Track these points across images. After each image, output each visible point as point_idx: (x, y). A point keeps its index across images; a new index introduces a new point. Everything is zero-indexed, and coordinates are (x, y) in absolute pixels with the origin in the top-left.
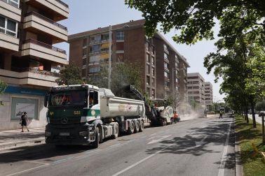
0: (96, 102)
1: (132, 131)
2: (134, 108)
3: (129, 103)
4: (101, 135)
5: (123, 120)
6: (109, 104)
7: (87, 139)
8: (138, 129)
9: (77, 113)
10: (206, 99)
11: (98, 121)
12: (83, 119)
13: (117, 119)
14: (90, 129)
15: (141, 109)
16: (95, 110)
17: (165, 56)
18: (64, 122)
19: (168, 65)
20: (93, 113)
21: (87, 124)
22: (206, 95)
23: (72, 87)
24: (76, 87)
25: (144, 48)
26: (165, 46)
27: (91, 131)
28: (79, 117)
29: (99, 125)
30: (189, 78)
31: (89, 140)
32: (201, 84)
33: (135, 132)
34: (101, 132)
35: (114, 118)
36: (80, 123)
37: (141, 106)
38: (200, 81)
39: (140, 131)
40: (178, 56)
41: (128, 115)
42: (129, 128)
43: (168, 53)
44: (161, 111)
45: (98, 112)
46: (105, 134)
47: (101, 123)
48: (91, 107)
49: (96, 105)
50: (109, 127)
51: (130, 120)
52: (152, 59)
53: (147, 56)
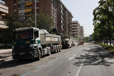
0: (38, 36)
1: (56, 51)
2: (56, 40)
3: (54, 37)
4: (41, 53)
5: (52, 46)
6: (46, 38)
7: (34, 55)
8: (59, 51)
9: (28, 42)
10: (81, 35)
11: (40, 46)
12: (31, 46)
13: (49, 45)
14: (35, 50)
15: (59, 40)
16: (38, 41)
17: (62, 11)
18: (22, 47)
19: (63, 16)
20: (37, 42)
21: (34, 48)
22: (81, 33)
23: (24, 29)
24: (27, 29)
25: (50, 6)
26: (61, 6)
27: (36, 51)
28: (29, 45)
29: (40, 49)
30: (73, 24)
31: (35, 56)
32: (78, 27)
33: (58, 52)
34: (41, 52)
35: (48, 45)
36: (30, 48)
37: (59, 39)
38: (78, 25)
39: (60, 51)
40: (68, 11)
41: (54, 43)
42: (55, 50)
43: (63, 9)
44: (68, 41)
45: (39, 42)
46: (44, 53)
47: (41, 47)
48: (35, 39)
49: (38, 38)
50: (46, 49)
51: (55, 46)
52: (55, 12)
53: (52, 11)
